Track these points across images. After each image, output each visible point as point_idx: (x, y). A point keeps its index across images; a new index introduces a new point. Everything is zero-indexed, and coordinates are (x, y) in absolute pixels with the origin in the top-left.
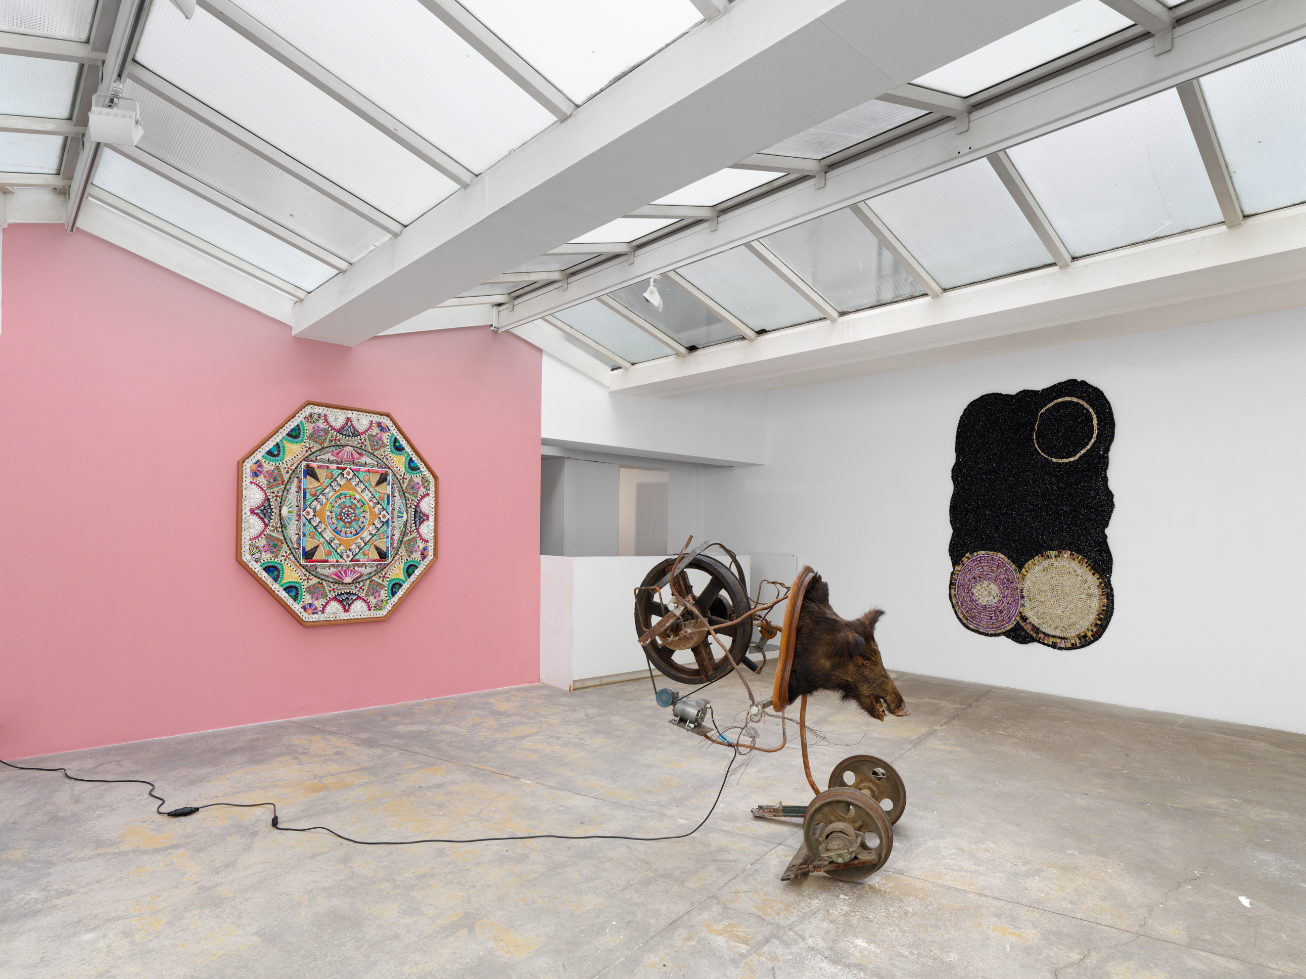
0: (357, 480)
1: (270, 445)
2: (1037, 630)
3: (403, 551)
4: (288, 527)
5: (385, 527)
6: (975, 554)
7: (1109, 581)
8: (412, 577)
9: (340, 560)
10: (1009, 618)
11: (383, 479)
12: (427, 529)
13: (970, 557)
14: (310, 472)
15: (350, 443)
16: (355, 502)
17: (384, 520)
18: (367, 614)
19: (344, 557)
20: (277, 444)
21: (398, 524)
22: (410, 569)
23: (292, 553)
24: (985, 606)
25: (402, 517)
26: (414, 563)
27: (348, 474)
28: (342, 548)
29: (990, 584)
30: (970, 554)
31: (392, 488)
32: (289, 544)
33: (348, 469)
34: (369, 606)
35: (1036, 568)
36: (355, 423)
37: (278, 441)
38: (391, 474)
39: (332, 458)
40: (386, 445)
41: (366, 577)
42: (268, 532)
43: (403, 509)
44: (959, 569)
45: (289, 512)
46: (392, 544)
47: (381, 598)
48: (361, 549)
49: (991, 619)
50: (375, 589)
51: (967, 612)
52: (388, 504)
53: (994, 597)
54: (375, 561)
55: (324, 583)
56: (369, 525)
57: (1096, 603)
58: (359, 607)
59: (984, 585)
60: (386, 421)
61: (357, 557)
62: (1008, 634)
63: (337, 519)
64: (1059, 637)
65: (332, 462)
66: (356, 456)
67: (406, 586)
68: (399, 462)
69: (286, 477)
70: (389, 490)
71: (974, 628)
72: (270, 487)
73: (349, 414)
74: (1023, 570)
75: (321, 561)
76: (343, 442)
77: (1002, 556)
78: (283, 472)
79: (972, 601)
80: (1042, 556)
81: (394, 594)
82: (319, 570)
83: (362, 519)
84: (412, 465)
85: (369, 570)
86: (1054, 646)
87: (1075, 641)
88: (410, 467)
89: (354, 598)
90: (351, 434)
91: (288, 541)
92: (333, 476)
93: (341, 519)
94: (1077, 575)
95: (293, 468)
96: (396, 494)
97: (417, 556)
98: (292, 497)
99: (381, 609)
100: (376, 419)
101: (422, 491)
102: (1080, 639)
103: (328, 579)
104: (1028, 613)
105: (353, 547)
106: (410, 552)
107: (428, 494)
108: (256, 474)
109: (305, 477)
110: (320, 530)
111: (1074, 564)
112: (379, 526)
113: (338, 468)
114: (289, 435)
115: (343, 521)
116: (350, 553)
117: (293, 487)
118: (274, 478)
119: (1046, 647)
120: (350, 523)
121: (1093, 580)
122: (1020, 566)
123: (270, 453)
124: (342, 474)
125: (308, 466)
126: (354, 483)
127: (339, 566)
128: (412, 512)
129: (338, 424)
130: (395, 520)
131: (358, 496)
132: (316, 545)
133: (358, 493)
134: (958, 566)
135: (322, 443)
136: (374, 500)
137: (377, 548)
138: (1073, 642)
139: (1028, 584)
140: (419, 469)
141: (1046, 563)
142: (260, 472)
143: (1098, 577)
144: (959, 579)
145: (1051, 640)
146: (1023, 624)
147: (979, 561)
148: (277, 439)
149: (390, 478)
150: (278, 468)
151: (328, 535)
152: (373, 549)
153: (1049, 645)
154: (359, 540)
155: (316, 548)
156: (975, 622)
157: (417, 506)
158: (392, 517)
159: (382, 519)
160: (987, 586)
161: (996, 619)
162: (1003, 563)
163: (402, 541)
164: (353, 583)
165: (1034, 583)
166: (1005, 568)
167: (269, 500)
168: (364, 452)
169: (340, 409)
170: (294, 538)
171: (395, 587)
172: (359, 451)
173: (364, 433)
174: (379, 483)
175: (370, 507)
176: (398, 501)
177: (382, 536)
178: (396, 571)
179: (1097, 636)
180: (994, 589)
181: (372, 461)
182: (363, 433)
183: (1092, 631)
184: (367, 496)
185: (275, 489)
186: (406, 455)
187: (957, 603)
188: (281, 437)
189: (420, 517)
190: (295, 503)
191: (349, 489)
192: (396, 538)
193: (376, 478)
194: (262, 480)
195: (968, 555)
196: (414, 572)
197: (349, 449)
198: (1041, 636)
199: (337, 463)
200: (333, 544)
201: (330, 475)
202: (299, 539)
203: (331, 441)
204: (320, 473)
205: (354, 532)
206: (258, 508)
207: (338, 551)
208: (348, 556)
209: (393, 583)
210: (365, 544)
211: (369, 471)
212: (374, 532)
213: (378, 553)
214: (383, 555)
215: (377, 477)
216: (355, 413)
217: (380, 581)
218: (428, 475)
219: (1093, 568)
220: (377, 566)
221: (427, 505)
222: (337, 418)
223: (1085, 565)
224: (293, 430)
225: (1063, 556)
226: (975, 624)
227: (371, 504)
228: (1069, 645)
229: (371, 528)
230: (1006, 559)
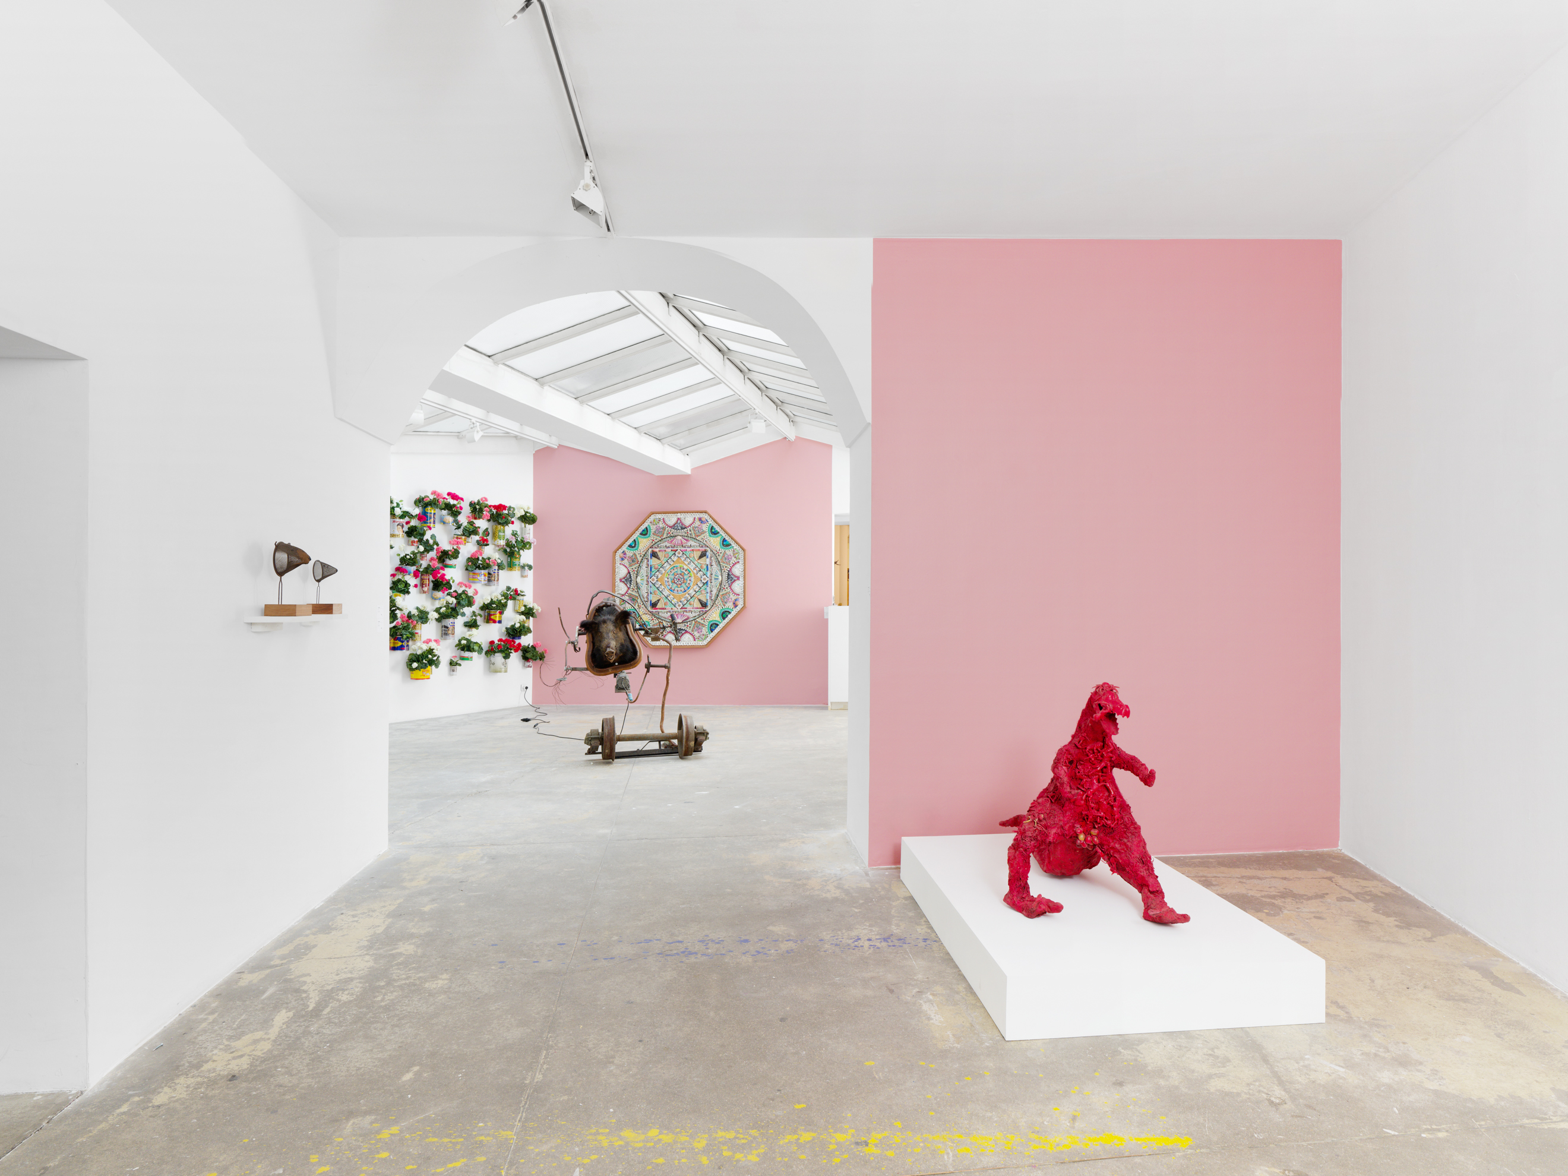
0: (685, 557)
1: (630, 541)
3: (719, 601)
4: (642, 588)
5: (705, 586)
8: (726, 619)
9: (674, 608)
11: (703, 555)
12: (738, 587)
14: (654, 555)
15: (680, 534)
16: (684, 571)
17: (705, 582)
18: (692, 643)
19: (677, 606)
20: (634, 540)
21: (715, 584)
22: (724, 615)
23: (643, 604)
25: (718, 579)
26: (728, 610)
27: (679, 553)
28: (675, 600)
31: (711, 559)
32: (642, 599)
33: (679, 550)
34: (694, 638)
36: (683, 521)
37: (635, 538)
38: (709, 551)
39: (668, 545)
40: (705, 532)
41: (691, 619)
42: (630, 592)
43: (719, 573)
45: (641, 580)
46: (711, 597)
47: (703, 633)
48: (688, 601)
50: (698, 626)
52: (707, 570)
54: (698, 608)
55: (664, 622)
56: (694, 585)
58: (687, 638)
60: (705, 516)
61: (685, 606)
63: (672, 582)
65: (669, 547)
66: (684, 541)
67: (721, 626)
68: (715, 542)
69: (640, 559)
70: (708, 561)
72: (630, 566)
73: (679, 515)
75: (661, 609)
76: (675, 534)
78: (638, 556)
81: (712, 631)
82: (660, 614)
83: (688, 582)
84: (724, 543)
85: (694, 614)
88: (723, 545)
89: (683, 632)
90: (680, 528)
91: (641, 597)
92: (668, 555)
93: (674, 582)
95: (644, 553)
96: (714, 563)
97: (730, 605)
98: (644, 570)
99: (703, 640)
100: (698, 516)
101: (734, 560)
103: (666, 620)
105: (683, 599)
106: (724, 603)
107: (738, 562)
108: (622, 559)
109: (651, 558)
110: (660, 590)
112: (701, 586)
113: (672, 550)
114: (641, 534)
115: (676, 583)
116: (681, 604)
117: (644, 565)
118: (633, 560)
120: (681, 584)
123: (630, 546)
124: (674, 554)
125: (653, 552)
126: (683, 559)
127: (673, 611)
128: (725, 575)
129: (671, 523)
130: (713, 581)
131: (685, 567)
132: (658, 599)
133: (686, 565)
135: (662, 536)
136: (697, 569)
137: (700, 600)
140: (731, 545)
142: (625, 557)
148: (634, 537)
149: (709, 554)
150: (635, 554)
151: (666, 592)
152: (696, 600)
154: (687, 595)
155: (659, 600)
157: (730, 570)
158: (711, 580)
159: (703, 581)
163: (718, 595)
164: (682, 623)
167: (630, 573)
168: (689, 539)
169: (673, 513)
170: (645, 595)
171: (713, 626)
172: (686, 538)
173: (690, 526)
174: (701, 557)
175: (694, 573)
176: (715, 568)
177: (703, 592)
178: (714, 615)
181: (695, 544)
182: (688, 527)
184: (692, 566)
185: (633, 567)
186: (721, 537)
188: (636, 536)
189: (731, 578)
190: (645, 574)
191: (680, 563)
192: (715, 592)
193: (697, 554)
194: (626, 562)
196: (727, 616)
197: (679, 538)
199: (672, 547)
200: (669, 598)
201: (667, 556)
202: (648, 595)
203: (668, 534)
204: (660, 554)
205: (683, 590)
206: (624, 578)
207: (673, 602)
208: (679, 606)
209: (712, 623)
210: (691, 598)
211: (693, 550)
212: (697, 590)
213: (701, 603)
214: (704, 605)
215: (699, 553)
216: (682, 514)
217: (702, 622)
218: (738, 549)
220: (700, 612)
221: (737, 570)
222: (672, 520)
224: (643, 531)
227: (695, 571)
229: (695, 587)
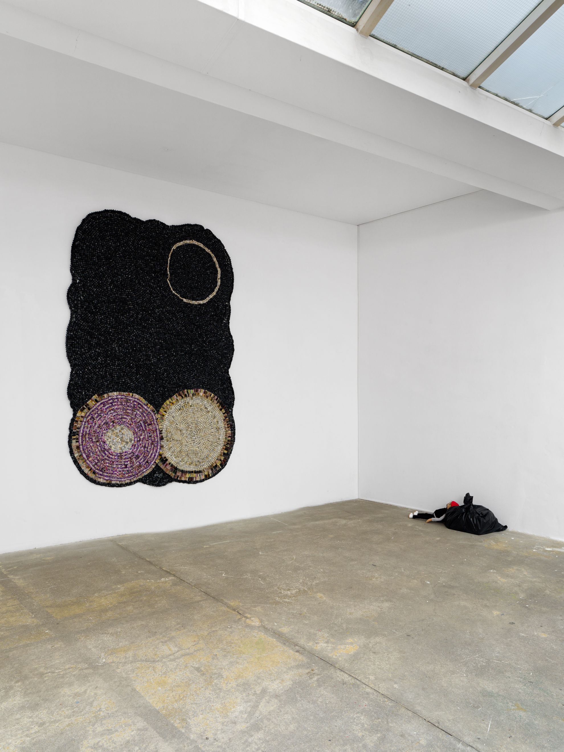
2: (175, 469)
6: (106, 396)
7: (232, 414)
10: (147, 462)
13: (98, 399)
24: (121, 453)
29: (122, 429)
30: (99, 395)
35: (173, 407)
44: (83, 414)
49: (126, 467)
51: (96, 464)
53: (127, 443)
57: (222, 436)
59: (116, 431)
62: (144, 480)
64: (196, 472)
71: (104, 481)
74: (161, 410)
77: (137, 396)
79: (104, 450)
80: (180, 395)
86: (191, 481)
87: (209, 473)
94: (208, 412)
102: (212, 470)
104: (167, 454)
111: (206, 402)
119: (181, 484)
121: (220, 415)
122: (158, 406)
134: (82, 411)
138: (206, 473)
139: (165, 425)
141: (181, 402)
143: (224, 412)
144: (82, 427)
145: (188, 476)
146: (162, 467)
147: (111, 403)
153: (184, 482)
156: (106, 474)
160: (120, 431)
161: (132, 466)
162: (139, 404)
165: (171, 423)
166: (141, 410)
179: (224, 464)
180: (128, 434)
183: (220, 460)
187: (81, 455)
195: (95, 397)
198: (179, 474)
219: (221, 404)
223: (216, 402)
225: (198, 394)
226: (106, 476)
228: (203, 477)
230: (143, 400)
